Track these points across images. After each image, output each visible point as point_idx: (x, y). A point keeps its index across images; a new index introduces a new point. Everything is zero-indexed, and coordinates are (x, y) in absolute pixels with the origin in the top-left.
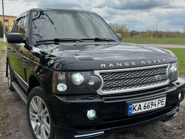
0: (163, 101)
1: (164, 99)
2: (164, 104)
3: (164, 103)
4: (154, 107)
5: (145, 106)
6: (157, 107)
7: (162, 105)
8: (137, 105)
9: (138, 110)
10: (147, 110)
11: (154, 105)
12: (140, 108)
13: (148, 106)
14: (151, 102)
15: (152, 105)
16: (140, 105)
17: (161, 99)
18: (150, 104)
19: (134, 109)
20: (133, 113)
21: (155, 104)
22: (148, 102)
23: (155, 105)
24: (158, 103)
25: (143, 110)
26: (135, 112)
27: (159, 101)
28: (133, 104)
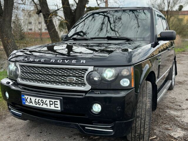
0: (56, 103)
1: (57, 102)
2: (58, 107)
4: (44, 106)
5: (35, 102)
6: (48, 107)
7: (55, 107)
8: (28, 98)
9: (30, 103)
10: (38, 106)
11: (45, 104)
12: (31, 101)
13: (38, 102)
14: (41, 99)
15: (43, 103)
16: (30, 99)
17: (53, 101)
18: (40, 101)
19: (26, 100)
20: (26, 104)
21: (46, 103)
22: (38, 99)
23: (47, 104)
24: (50, 104)
25: (34, 105)
26: (27, 103)
27: (50, 101)
28: (25, 96)
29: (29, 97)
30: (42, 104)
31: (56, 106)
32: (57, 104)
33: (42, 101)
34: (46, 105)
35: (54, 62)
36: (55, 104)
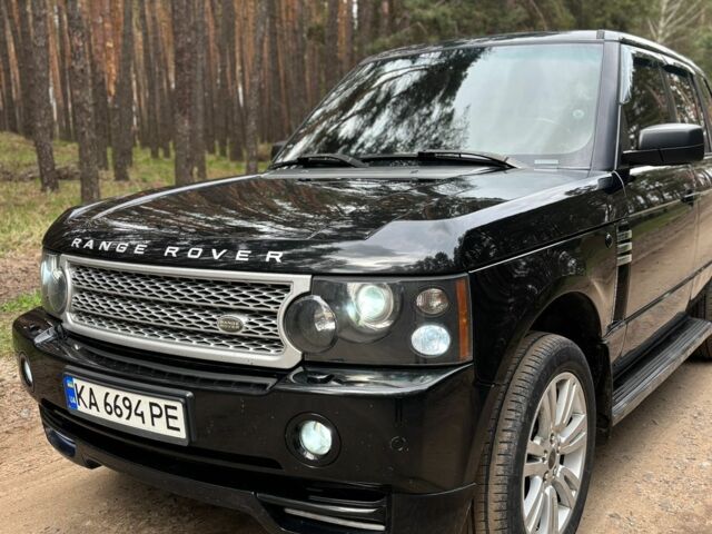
0: (170, 412)
1: (175, 408)
2: (178, 429)
3: (180, 423)
4: (135, 422)
5: (106, 404)
6: (147, 427)
7: (169, 427)
8: (83, 387)
9: (90, 408)
10: (113, 418)
11: (136, 414)
12: (93, 401)
13: (116, 407)
14: (122, 394)
15: (130, 408)
16: (91, 392)
17: (162, 403)
18: (119, 403)
19: (79, 396)
20: (79, 408)
21: (139, 412)
22: (113, 393)
23: (142, 415)
24: (153, 416)
25: (103, 414)
26: (81, 408)
27: (152, 404)
28: (75, 381)
29: (88, 386)
30: (126, 412)
31: (172, 423)
32: (175, 418)
33: (127, 403)
34: (140, 418)
35: (174, 255)
36: (168, 417)
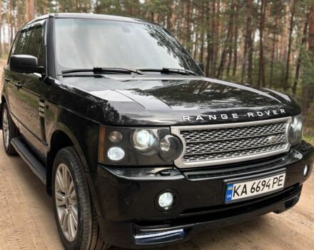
1: (283, 176)
2: (282, 185)
3: (282, 182)
5: (252, 188)
7: (279, 185)
8: (240, 186)
9: (241, 195)
10: (255, 193)
12: (244, 191)
13: (258, 187)
14: (262, 180)
15: (264, 185)
16: (245, 186)
17: (278, 176)
18: (260, 185)
19: (235, 192)
20: (233, 198)
21: (268, 185)
22: (257, 181)
24: (274, 183)
25: (249, 194)
26: (236, 197)
27: (274, 179)
28: (234, 185)
29: (242, 184)
30: (262, 187)
32: (282, 180)
36: (279, 181)
